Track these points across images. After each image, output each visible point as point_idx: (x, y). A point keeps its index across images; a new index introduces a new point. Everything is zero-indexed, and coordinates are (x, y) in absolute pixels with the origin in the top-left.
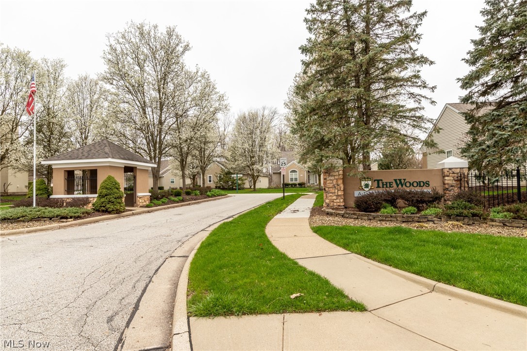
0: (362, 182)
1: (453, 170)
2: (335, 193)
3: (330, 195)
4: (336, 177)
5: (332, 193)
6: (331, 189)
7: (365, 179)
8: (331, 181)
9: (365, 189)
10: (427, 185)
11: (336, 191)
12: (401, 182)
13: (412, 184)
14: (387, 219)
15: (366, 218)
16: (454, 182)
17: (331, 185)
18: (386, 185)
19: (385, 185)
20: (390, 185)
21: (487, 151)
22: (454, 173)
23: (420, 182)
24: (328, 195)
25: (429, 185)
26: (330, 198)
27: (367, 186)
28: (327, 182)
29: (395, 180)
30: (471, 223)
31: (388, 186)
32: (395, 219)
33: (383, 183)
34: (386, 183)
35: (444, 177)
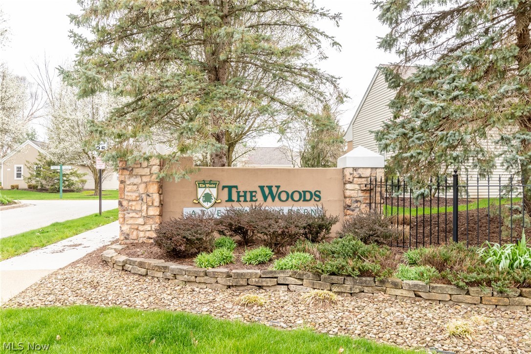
0: (199, 189)
1: (360, 171)
2: (141, 211)
3: (131, 215)
4: (145, 179)
5: (135, 211)
6: (134, 203)
7: (204, 184)
8: (135, 187)
9: (205, 204)
10: (317, 199)
11: (144, 207)
12: (271, 192)
13: (290, 196)
14: (198, 280)
15: (160, 275)
16: (361, 194)
17: (134, 195)
18: (245, 196)
19: (243, 196)
20: (252, 196)
21: (411, 137)
22: (360, 177)
23: (305, 192)
24: (127, 215)
25: (319, 197)
26: (131, 222)
27: (208, 197)
28: (126, 189)
29: (262, 188)
30: (357, 291)
31: (248, 198)
32: (213, 280)
33: (238, 193)
34: (245, 192)
35: (345, 184)
